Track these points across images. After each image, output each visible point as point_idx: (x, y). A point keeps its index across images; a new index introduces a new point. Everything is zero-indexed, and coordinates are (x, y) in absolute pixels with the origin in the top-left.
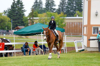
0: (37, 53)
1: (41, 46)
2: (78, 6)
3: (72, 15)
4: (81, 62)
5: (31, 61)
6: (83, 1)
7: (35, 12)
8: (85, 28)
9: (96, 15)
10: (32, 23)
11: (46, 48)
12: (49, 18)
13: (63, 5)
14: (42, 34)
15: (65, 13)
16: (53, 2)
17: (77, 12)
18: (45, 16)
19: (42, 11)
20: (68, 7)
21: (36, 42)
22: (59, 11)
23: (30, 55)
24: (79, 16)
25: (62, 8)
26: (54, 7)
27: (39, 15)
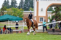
0: (6, 33)
1: (8, 29)
2: (31, 4)
3: (27, 10)
4: (33, 38)
5: (2, 38)
6: (34, 2)
7: (4, 8)
8: (35, 18)
9: (42, 10)
10: (3, 14)
11: (11, 30)
12: (13, 11)
13: (22, 3)
14: (9, 21)
15: (23, 9)
16: (16, 2)
17: (31, 8)
18: (11, 10)
19: (9, 7)
20: (25, 5)
21: (5, 26)
22: (19, 7)
23: (1, 34)
24: (31, 10)
25: (21, 5)
26: (16, 5)
27: (7, 9)
